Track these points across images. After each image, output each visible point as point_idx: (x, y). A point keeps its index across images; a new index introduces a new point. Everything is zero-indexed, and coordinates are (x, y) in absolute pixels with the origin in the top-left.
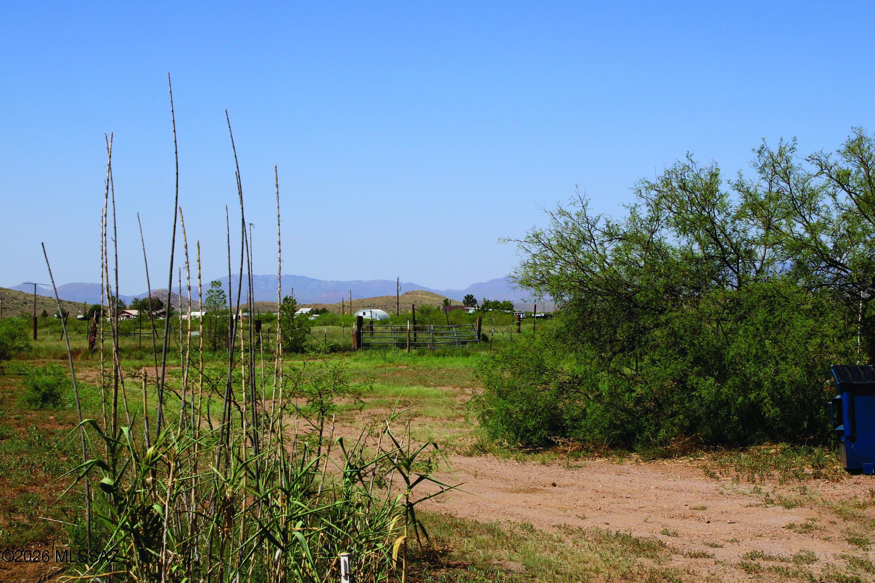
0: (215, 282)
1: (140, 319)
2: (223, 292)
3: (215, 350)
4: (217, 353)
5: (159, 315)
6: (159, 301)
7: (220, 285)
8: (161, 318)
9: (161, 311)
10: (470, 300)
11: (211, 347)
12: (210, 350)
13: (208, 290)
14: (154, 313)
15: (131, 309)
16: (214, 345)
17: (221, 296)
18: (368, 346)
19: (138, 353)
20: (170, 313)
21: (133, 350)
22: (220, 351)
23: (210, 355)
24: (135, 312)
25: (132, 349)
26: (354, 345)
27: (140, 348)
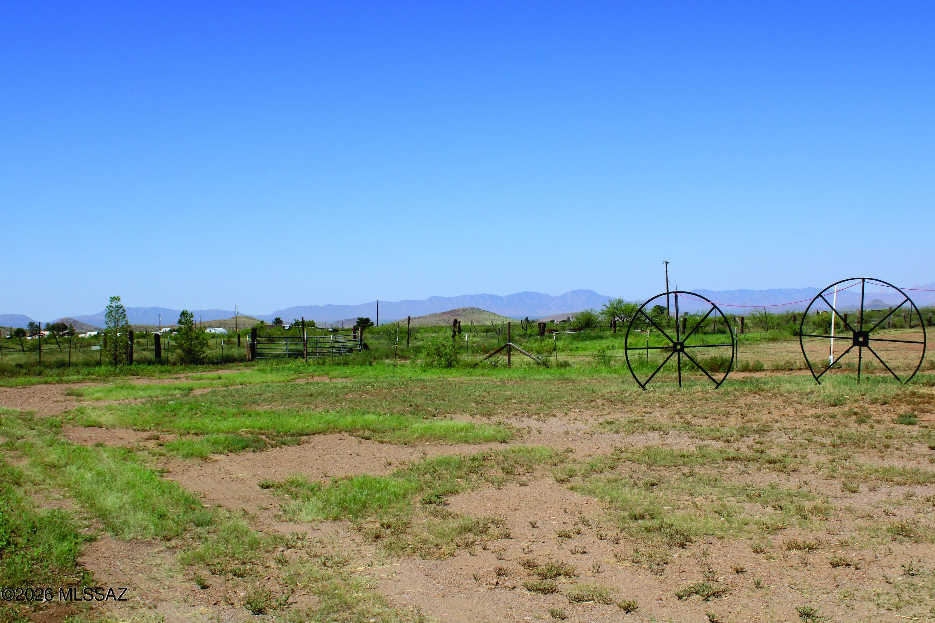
0: (114, 298)
1: (49, 337)
2: (122, 307)
3: (116, 364)
4: (119, 367)
5: (65, 335)
6: (64, 325)
7: (119, 300)
8: (66, 337)
9: (66, 332)
10: (278, 322)
11: (112, 361)
12: (111, 363)
13: (108, 305)
14: (61, 333)
15: (44, 331)
16: (115, 359)
17: (121, 311)
18: (262, 356)
19: (37, 368)
20: (72, 333)
21: (33, 365)
22: (122, 365)
23: (112, 369)
24: (47, 333)
25: (31, 364)
26: (249, 355)
27: (40, 363)
